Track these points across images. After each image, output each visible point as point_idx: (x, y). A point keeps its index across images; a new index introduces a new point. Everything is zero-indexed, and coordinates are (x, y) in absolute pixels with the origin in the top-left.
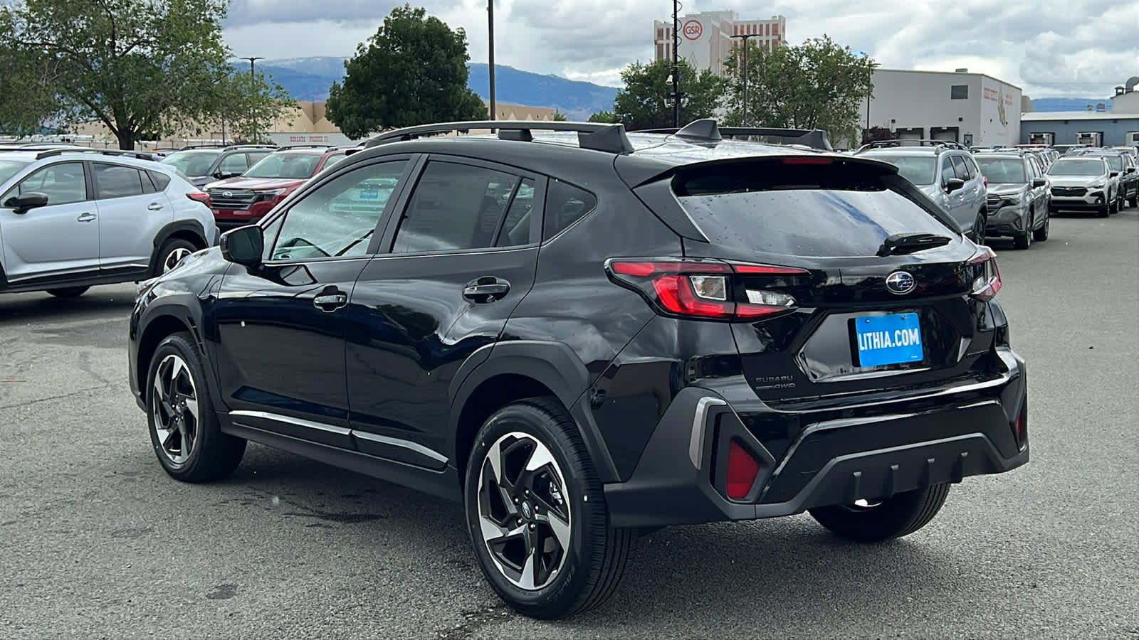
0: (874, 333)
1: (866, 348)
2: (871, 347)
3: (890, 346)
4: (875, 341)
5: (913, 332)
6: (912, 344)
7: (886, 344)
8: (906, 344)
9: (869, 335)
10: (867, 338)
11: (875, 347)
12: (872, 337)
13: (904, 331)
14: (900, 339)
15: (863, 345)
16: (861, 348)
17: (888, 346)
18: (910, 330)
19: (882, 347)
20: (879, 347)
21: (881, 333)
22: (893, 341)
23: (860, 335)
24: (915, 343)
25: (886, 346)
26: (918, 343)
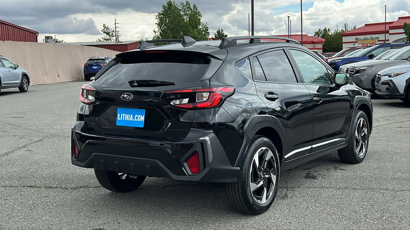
0: (126, 115)
1: (121, 119)
2: (124, 119)
3: (132, 120)
4: (126, 117)
5: (143, 116)
6: (141, 121)
7: (131, 119)
8: (139, 120)
9: (124, 115)
10: (123, 116)
11: (126, 119)
12: (125, 116)
13: (139, 116)
14: (137, 118)
15: (120, 118)
16: (119, 119)
17: (131, 120)
18: (142, 116)
19: (129, 120)
20: (127, 120)
21: (129, 115)
22: (134, 118)
23: (119, 114)
24: (142, 121)
25: (130, 120)
26: (143, 121)
